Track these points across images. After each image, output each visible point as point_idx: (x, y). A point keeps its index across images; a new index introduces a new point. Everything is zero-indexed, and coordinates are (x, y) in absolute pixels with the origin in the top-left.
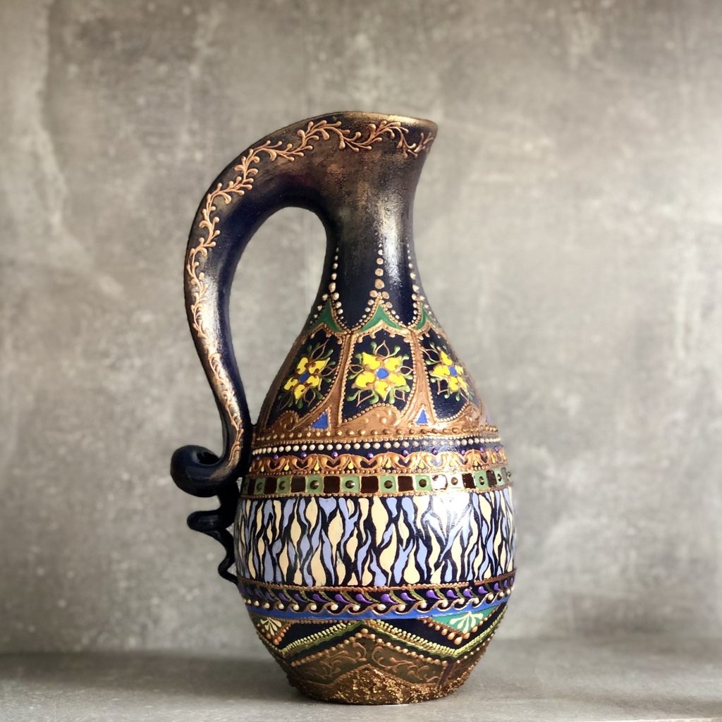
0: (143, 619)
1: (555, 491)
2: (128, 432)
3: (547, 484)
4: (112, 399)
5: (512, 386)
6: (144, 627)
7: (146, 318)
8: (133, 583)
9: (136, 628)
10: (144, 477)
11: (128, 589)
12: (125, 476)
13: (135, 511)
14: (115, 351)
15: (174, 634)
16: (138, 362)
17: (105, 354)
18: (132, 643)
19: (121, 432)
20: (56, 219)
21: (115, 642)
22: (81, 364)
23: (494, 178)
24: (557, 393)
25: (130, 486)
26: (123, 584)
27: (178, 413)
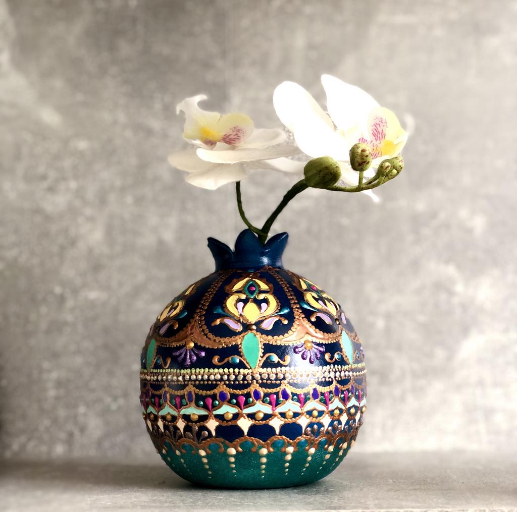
0: (70, 427)
1: (464, 307)
2: (62, 248)
3: (456, 300)
4: (48, 218)
5: (421, 206)
6: (71, 435)
7: (82, 145)
8: (62, 392)
9: (63, 436)
10: (75, 291)
11: (57, 398)
12: (58, 290)
13: (66, 323)
14: (52, 174)
15: (99, 443)
16: (73, 185)
17: (44, 177)
18: (59, 450)
19: (55, 249)
21: (44, 449)
22: (22, 186)
24: (464, 213)
25: (62, 299)
26: (52, 393)
27: (109, 231)
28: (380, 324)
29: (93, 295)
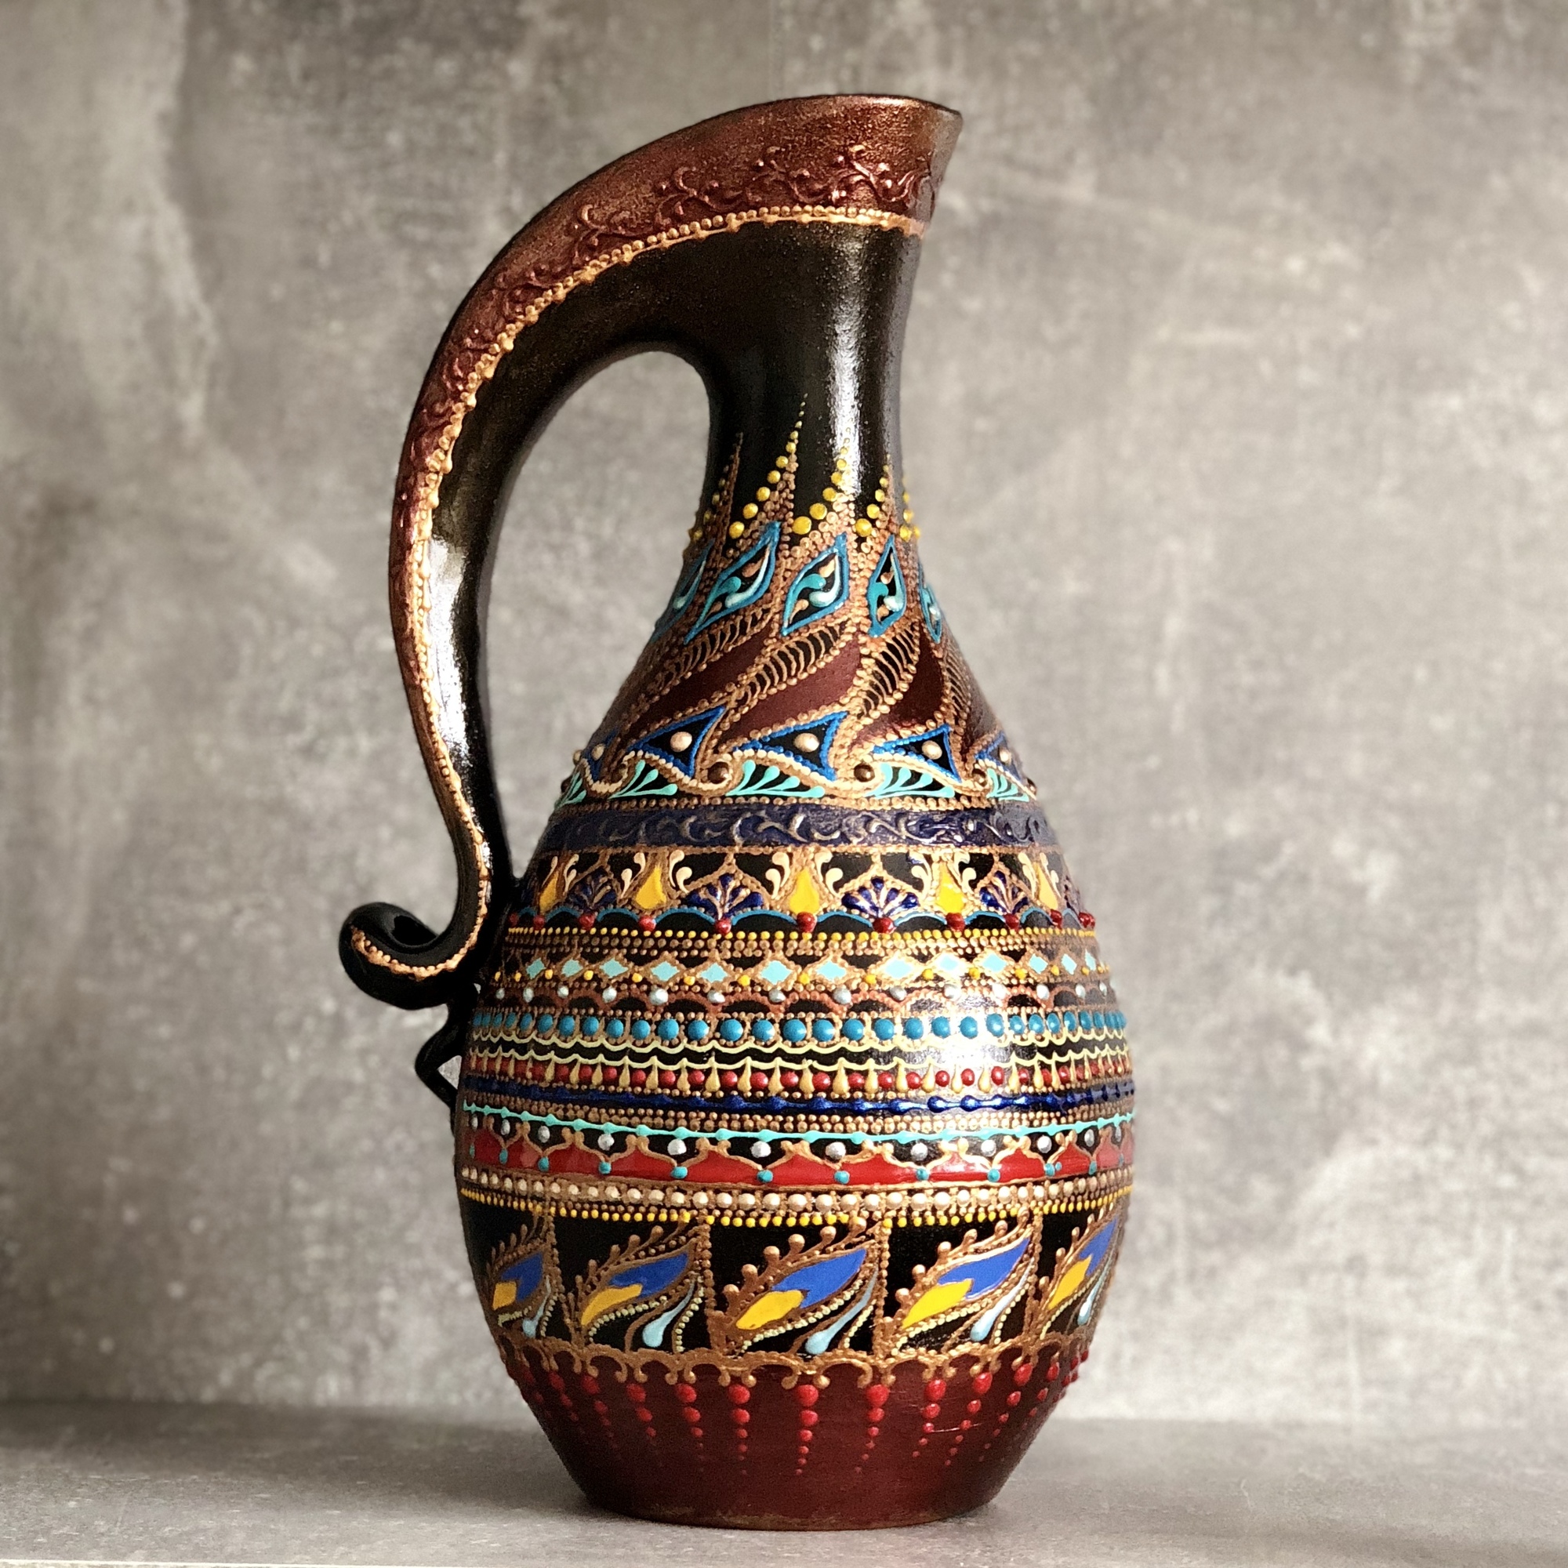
20: (192, 408)
23: (1211, 336)
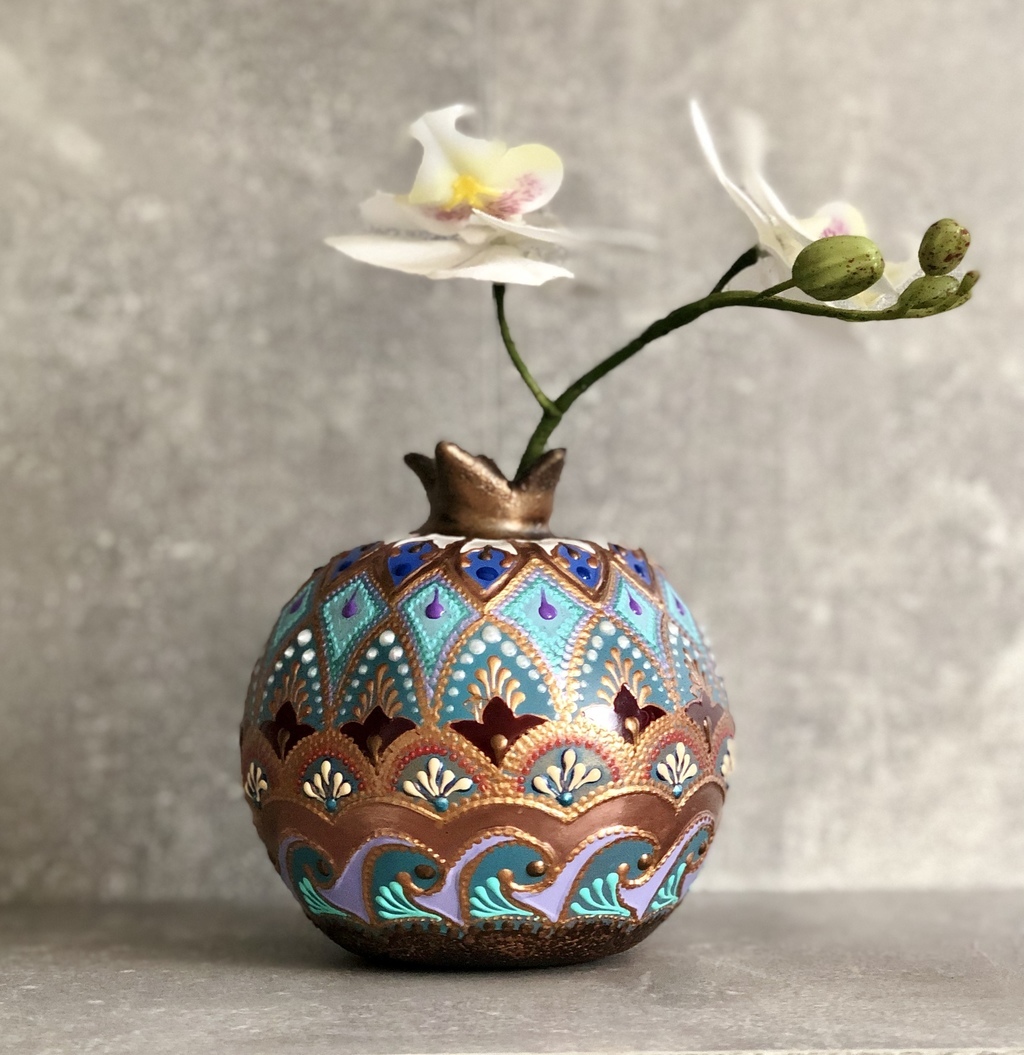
28: (821, 613)
29: (183, 550)
